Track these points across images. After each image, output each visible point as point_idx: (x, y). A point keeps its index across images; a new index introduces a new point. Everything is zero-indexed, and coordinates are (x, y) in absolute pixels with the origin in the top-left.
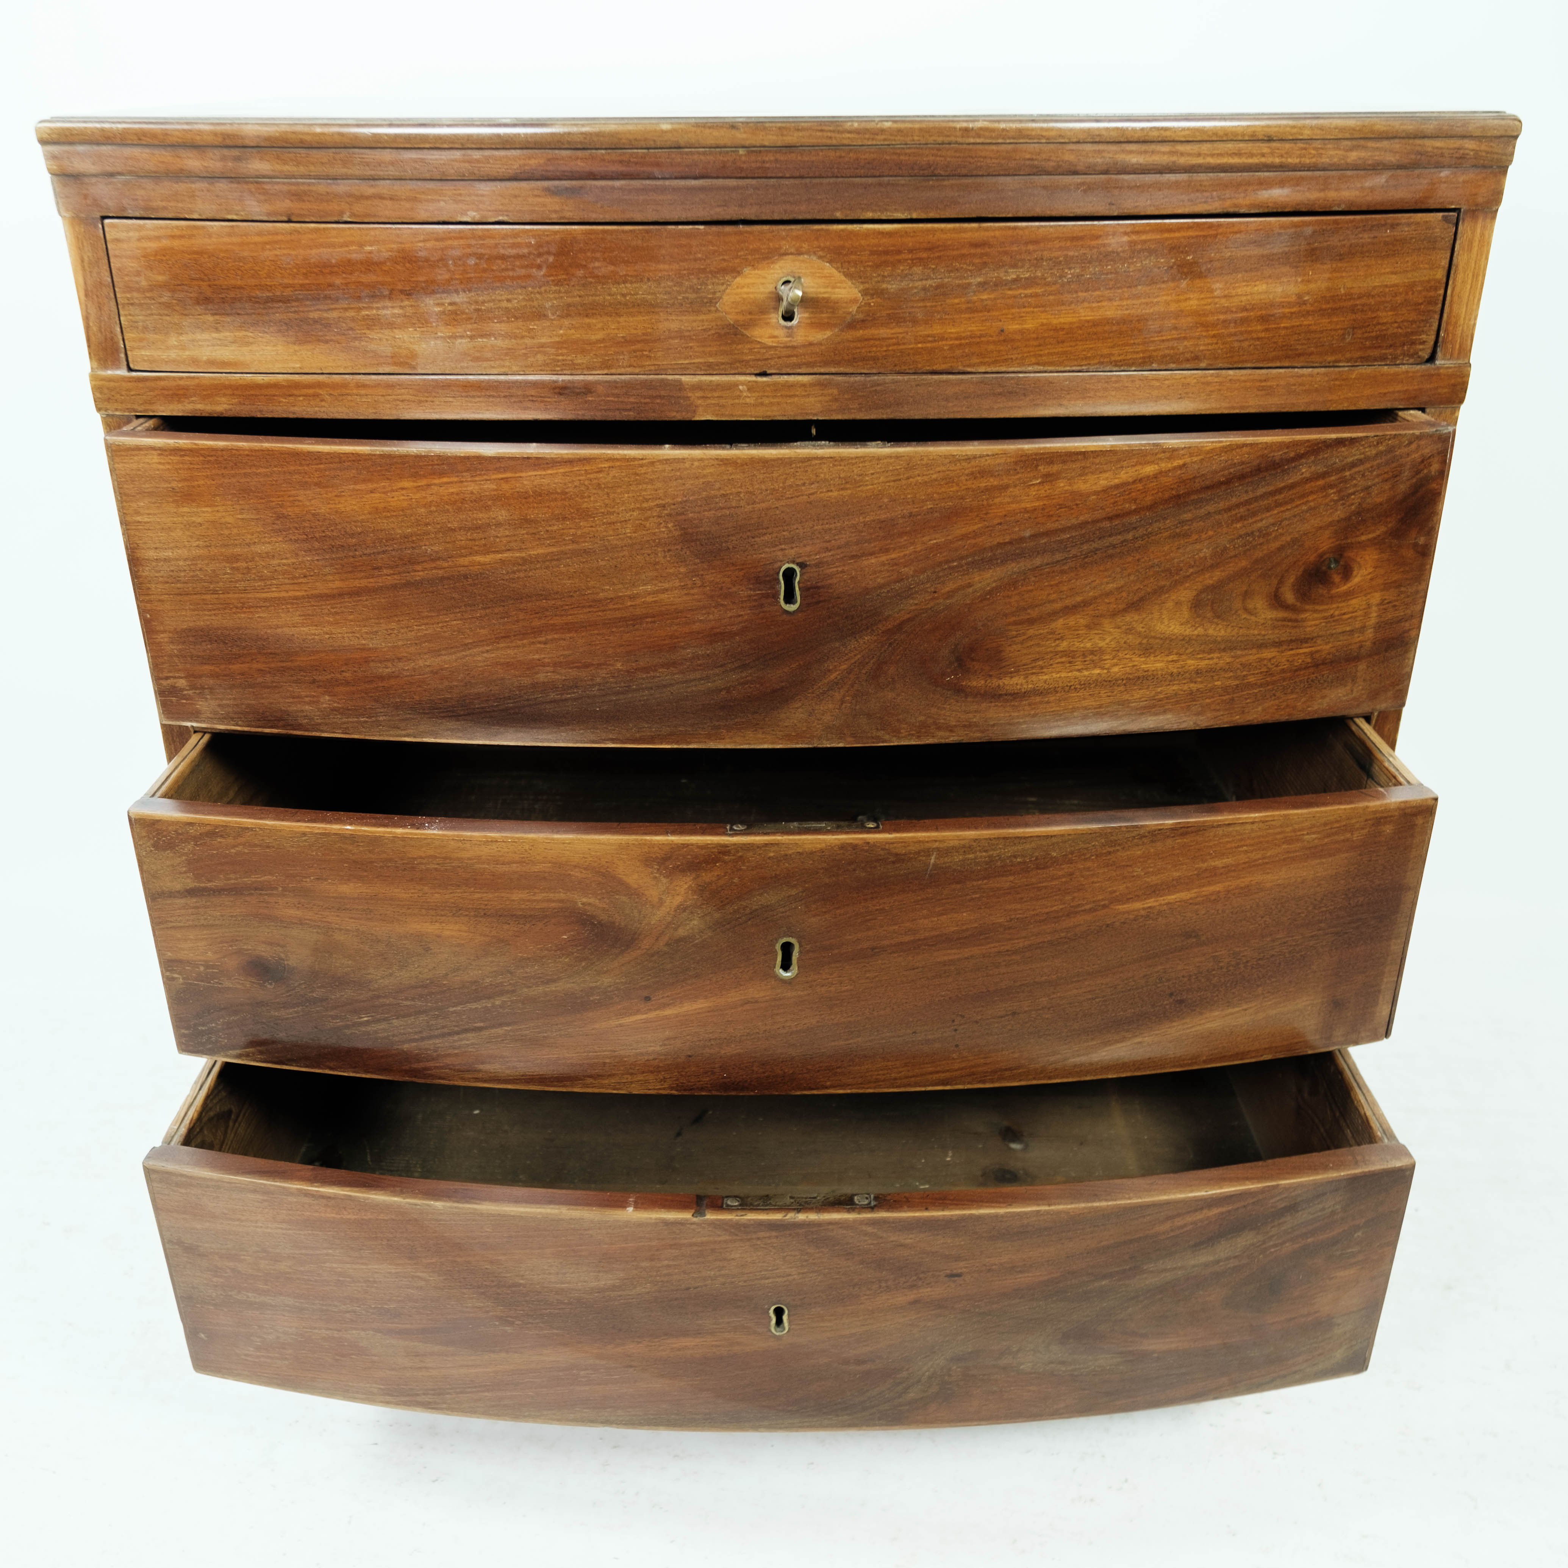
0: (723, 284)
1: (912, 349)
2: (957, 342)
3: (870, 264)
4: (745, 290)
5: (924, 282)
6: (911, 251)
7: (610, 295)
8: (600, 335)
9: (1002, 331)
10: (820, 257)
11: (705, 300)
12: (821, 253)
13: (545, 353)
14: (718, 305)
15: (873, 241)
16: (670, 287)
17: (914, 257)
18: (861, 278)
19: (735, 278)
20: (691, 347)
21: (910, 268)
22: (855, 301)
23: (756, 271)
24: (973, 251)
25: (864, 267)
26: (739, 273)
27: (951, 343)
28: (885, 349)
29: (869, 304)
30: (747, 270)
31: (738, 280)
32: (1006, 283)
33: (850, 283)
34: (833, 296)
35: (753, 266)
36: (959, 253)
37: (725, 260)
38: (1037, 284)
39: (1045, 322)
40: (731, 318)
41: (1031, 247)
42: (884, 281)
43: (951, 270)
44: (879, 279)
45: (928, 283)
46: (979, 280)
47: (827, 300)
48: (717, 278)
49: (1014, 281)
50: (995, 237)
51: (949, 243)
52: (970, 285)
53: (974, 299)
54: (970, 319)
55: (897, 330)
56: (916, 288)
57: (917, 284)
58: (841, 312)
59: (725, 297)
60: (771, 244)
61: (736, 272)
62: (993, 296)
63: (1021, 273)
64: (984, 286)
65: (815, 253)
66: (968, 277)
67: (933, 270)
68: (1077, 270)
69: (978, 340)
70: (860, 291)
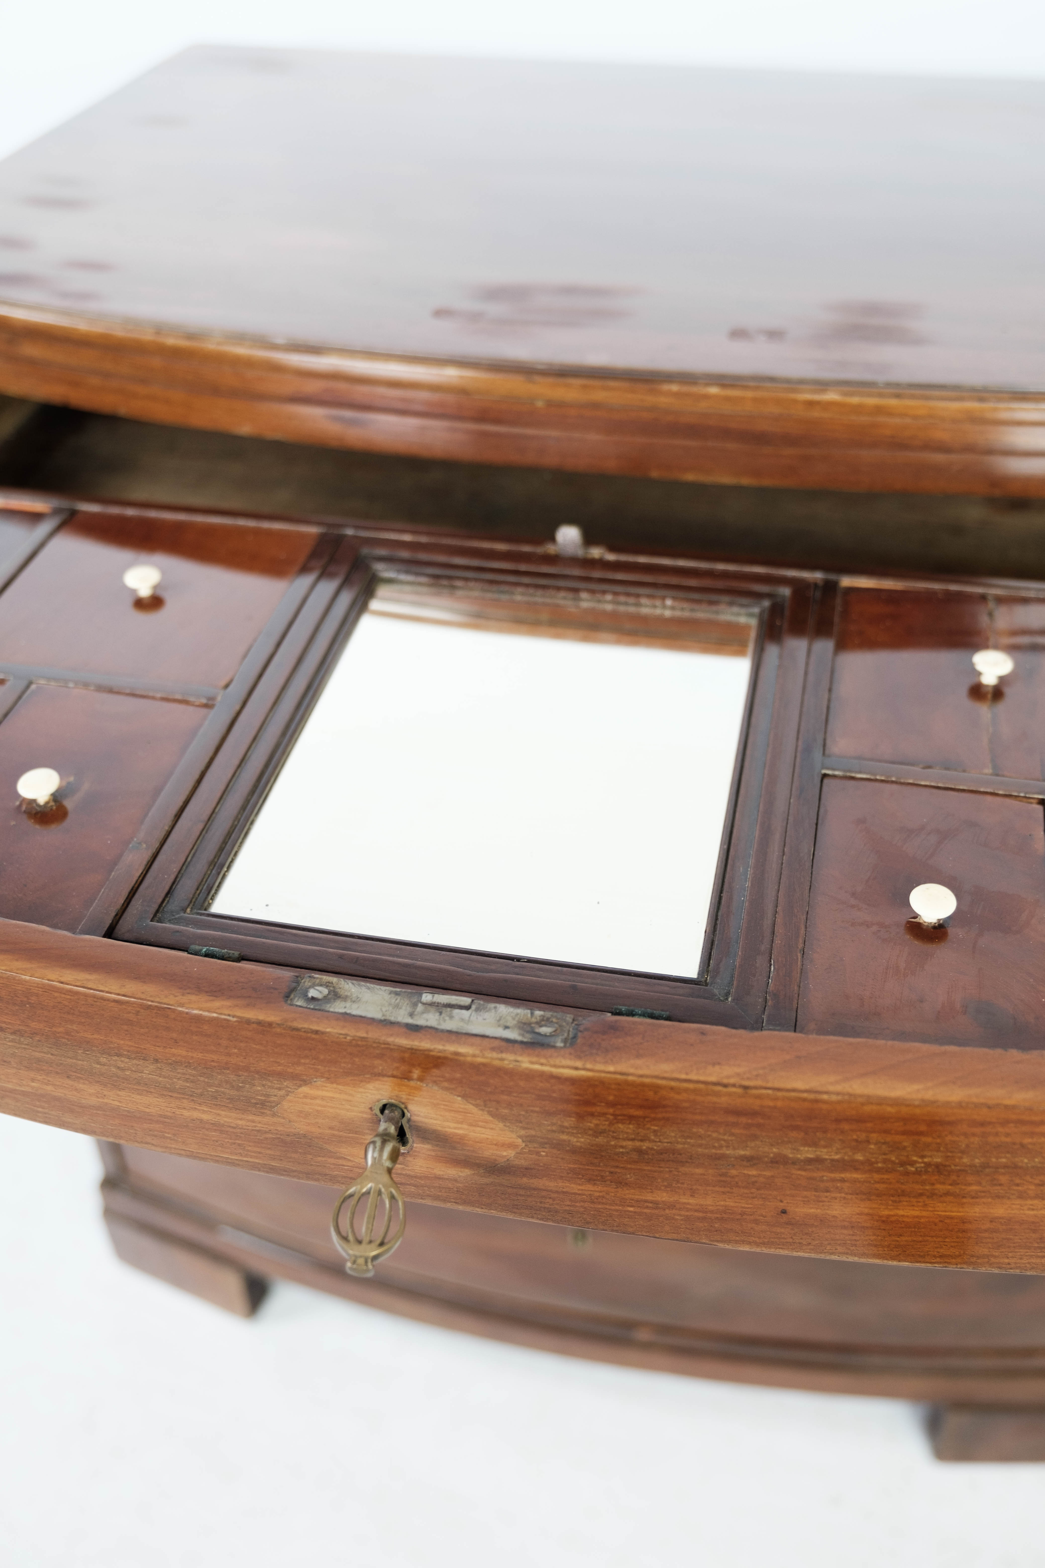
0: (280, 1089)
1: (617, 1211)
2: (701, 1215)
3: (537, 1109)
4: (318, 1101)
5: (638, 1144)
6: (613, 1105)
7: (98, 1064)
8: (94, 1102)
9: (784, 1212)
10: (447, 1089)
11: (253, 1101)
12: (446, 1084)
14: (276, 1110)
15: (541, 1085)
16: (193, 1075)
17: (618, 1112)
18: (521, 1122)
19: (300, 1086)
20: (239, 1145)
21: (611, 1124)
22: (511, 1146)
23: (335, 1085)
24: (731, 1119)
25: (527, 1111)
26: (305, 1083)
28: (568, 1203)
29: (538, 1153)
30: (320, 1082)
31: (305, 1089)
32: (794, 1162)
33: (501, 1125)
34: (472, 1135)
35: (328, 1078)
36: (703, 1118)
37: (279, 1064)
38: (856, 1169)
39: (866, 1211)
40: (301, 1127)
41: (846, 1126)
42: (563, 1132)
43: (691, 1138)
44: (554, 1128)
45: (645, 1145)
46: (742, 1153)
47: (462, 1137)
48: (269, 1080)
49: (810, 1161)
50: (775, 1107)
51: (686, 1105)
52: (722, 1157)
53: (734, 1172)
54: (724, 1193)
55: (589, 1187)
56: (622, 1147)
57: (624, 1143)
58: (489, 1152)
59: (285, 1104)
60: (357, 1060)
61: (302, 1080)
62: (768, 1173)
63: (823, 1153)
64: (751, 1161)
65: (435, 1082)
66: (721, 1147)
67: (655, 1131)
68: (939, 1160)
69: (739, 1217)
70: (520, 1137)
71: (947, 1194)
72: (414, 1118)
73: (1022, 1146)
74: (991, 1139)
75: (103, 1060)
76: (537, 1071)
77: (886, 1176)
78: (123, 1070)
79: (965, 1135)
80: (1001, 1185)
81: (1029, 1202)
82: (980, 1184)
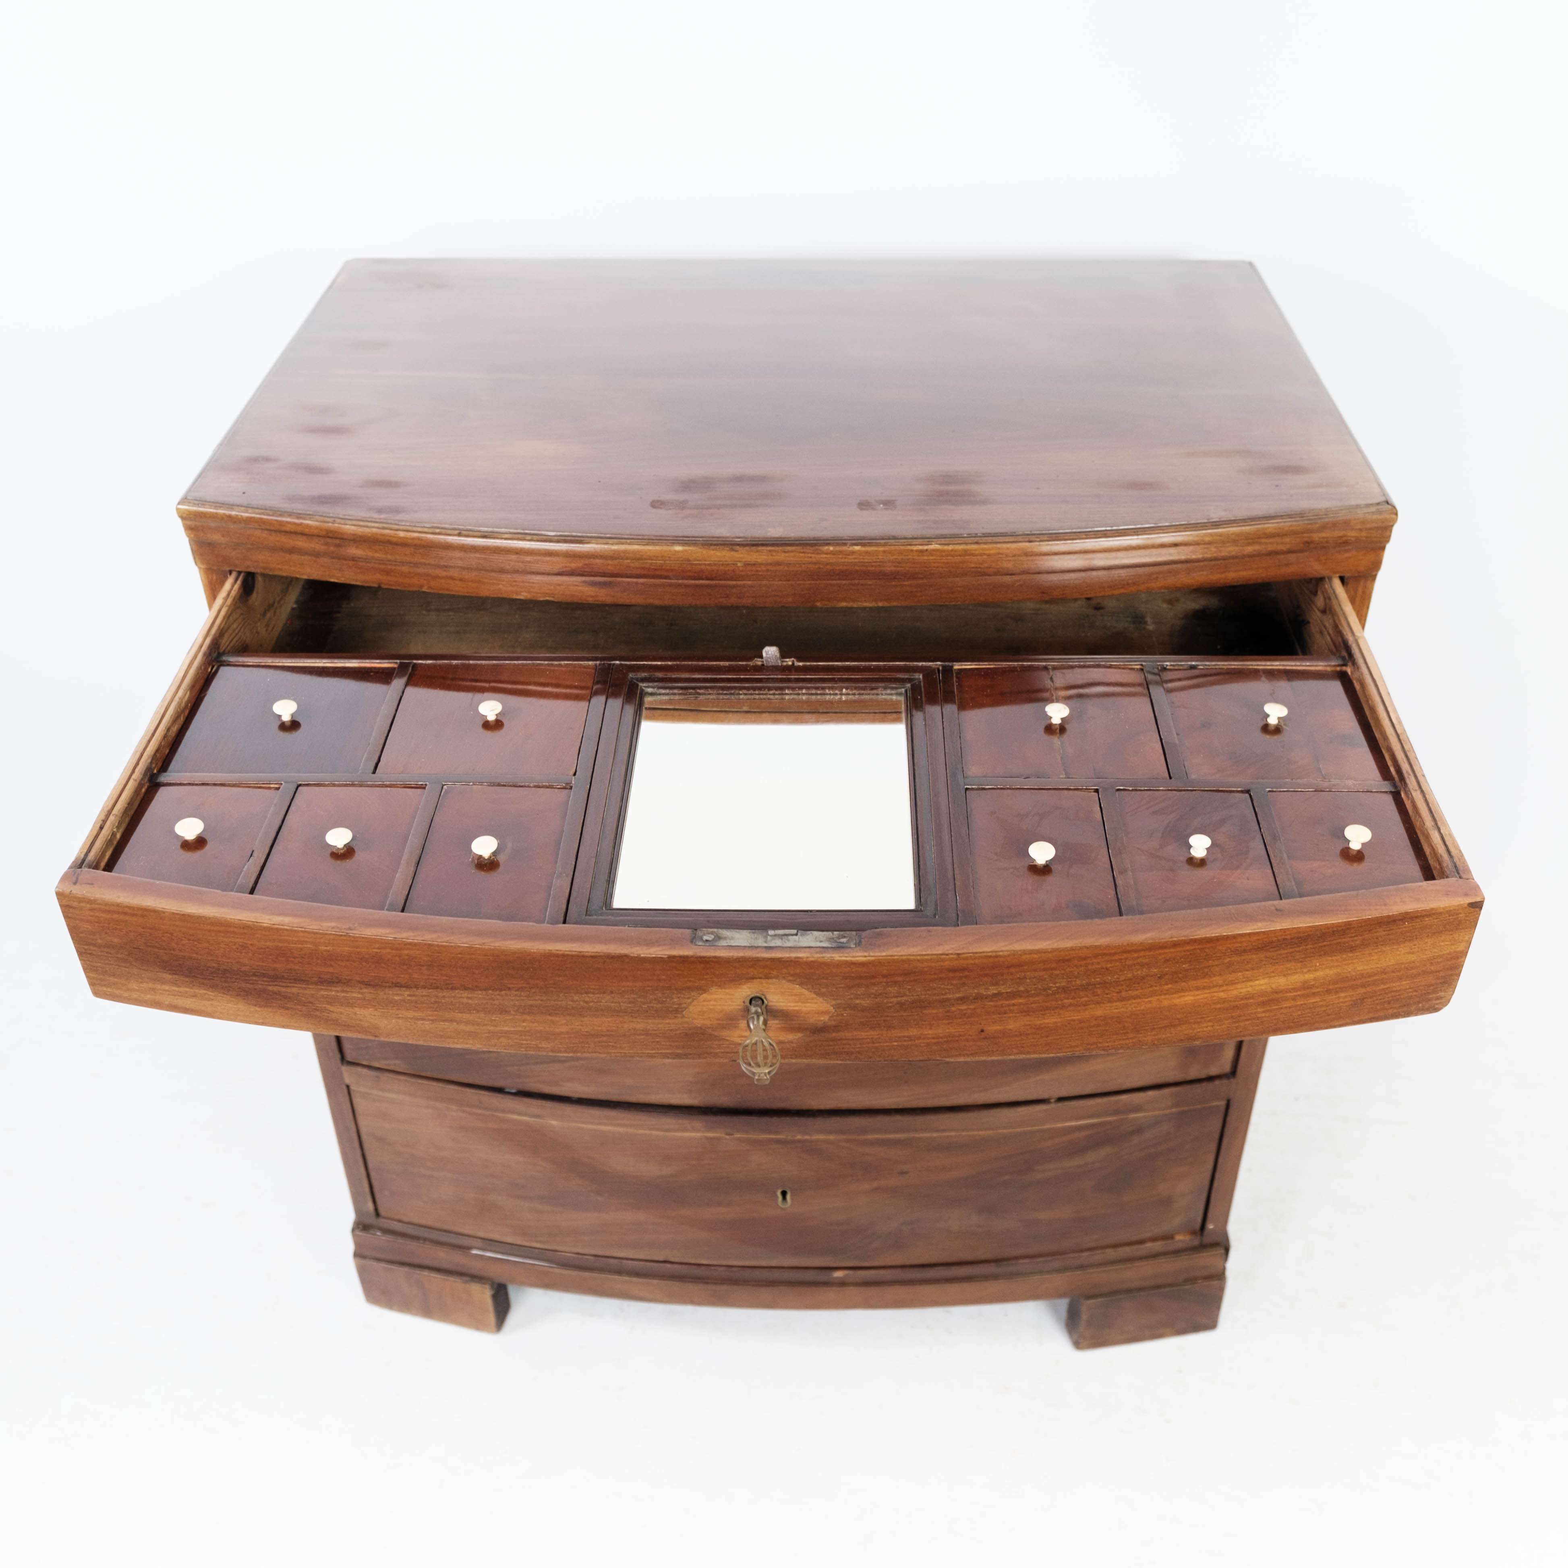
0: (688, 998)
1: (887, 1046)
2: (936, 1040)
3: (843, 986)
4: (712, 1003)
5: (899, 999)
6: (884, 976)
7: (572, 1001)
8: (564, 1029)
9: (982, 1031)
10: (790, 981)
11: (671, 1009)
12: (790, 978)
13: (508, 1038)
14: (684, 1013)
15: (845, 969)
16: (634, 998)
17: (889, 980)
18: (832, 996)
19: (702, 994)
20: (658, 1042)
21: (884, 989)
22: (826, 1012)
23: (723, 990)
24: (951, 975)
25: (836, 988)
26: (705, 991)
27: (928, 1041)
28: (859, 1046)
29: (842, 1015)
30: (714, 989)
31: (705, 996)
32: (987, 997)
33: (821, 1000)
34: (804, 1009)
35: (720, 986)
36: (936, 976)
37: (690, 981)
38: (1021, 997)
39: (1028, 1023)
40: (698, 1023)
41: (1013, 970)
42: (857, 998)
43: (929, 990)
44: (852, 996)
45: (904, 999)
46: (958, 995)
47: (798, 1012)
48: (682, 993)
49: (995, 995)
50: (975, 964)
51: (926, 969)
52: (948, 1000)
53: (953, 1009)
54: (948, 1024)
55: (872, 1033)
56: (891, 1003)
57: (891, 1000)
58: (813, 1019)
59: (691, 1008)
60: (738, 971)
61: (702, 990)
62: (972, 1007)
63: (1003, 989)
64: (962, 1000)
65: (784, 978)
66: (946, 993)
67: (909, 989)
68: (1064, 984)
69: (957, 1038)
70: (831, 1006)
71: (1070, 1005)
72: (770, 1004)
73: (1107, 969)
74: (1090, 967)
75: (576, 998)
76: (843, 961)
77: (1036, 999)
78: (586, 1002)
79: (1076, 966)
80: (1098, 995)
81: (1115, 1004)
82: (1087, 996)
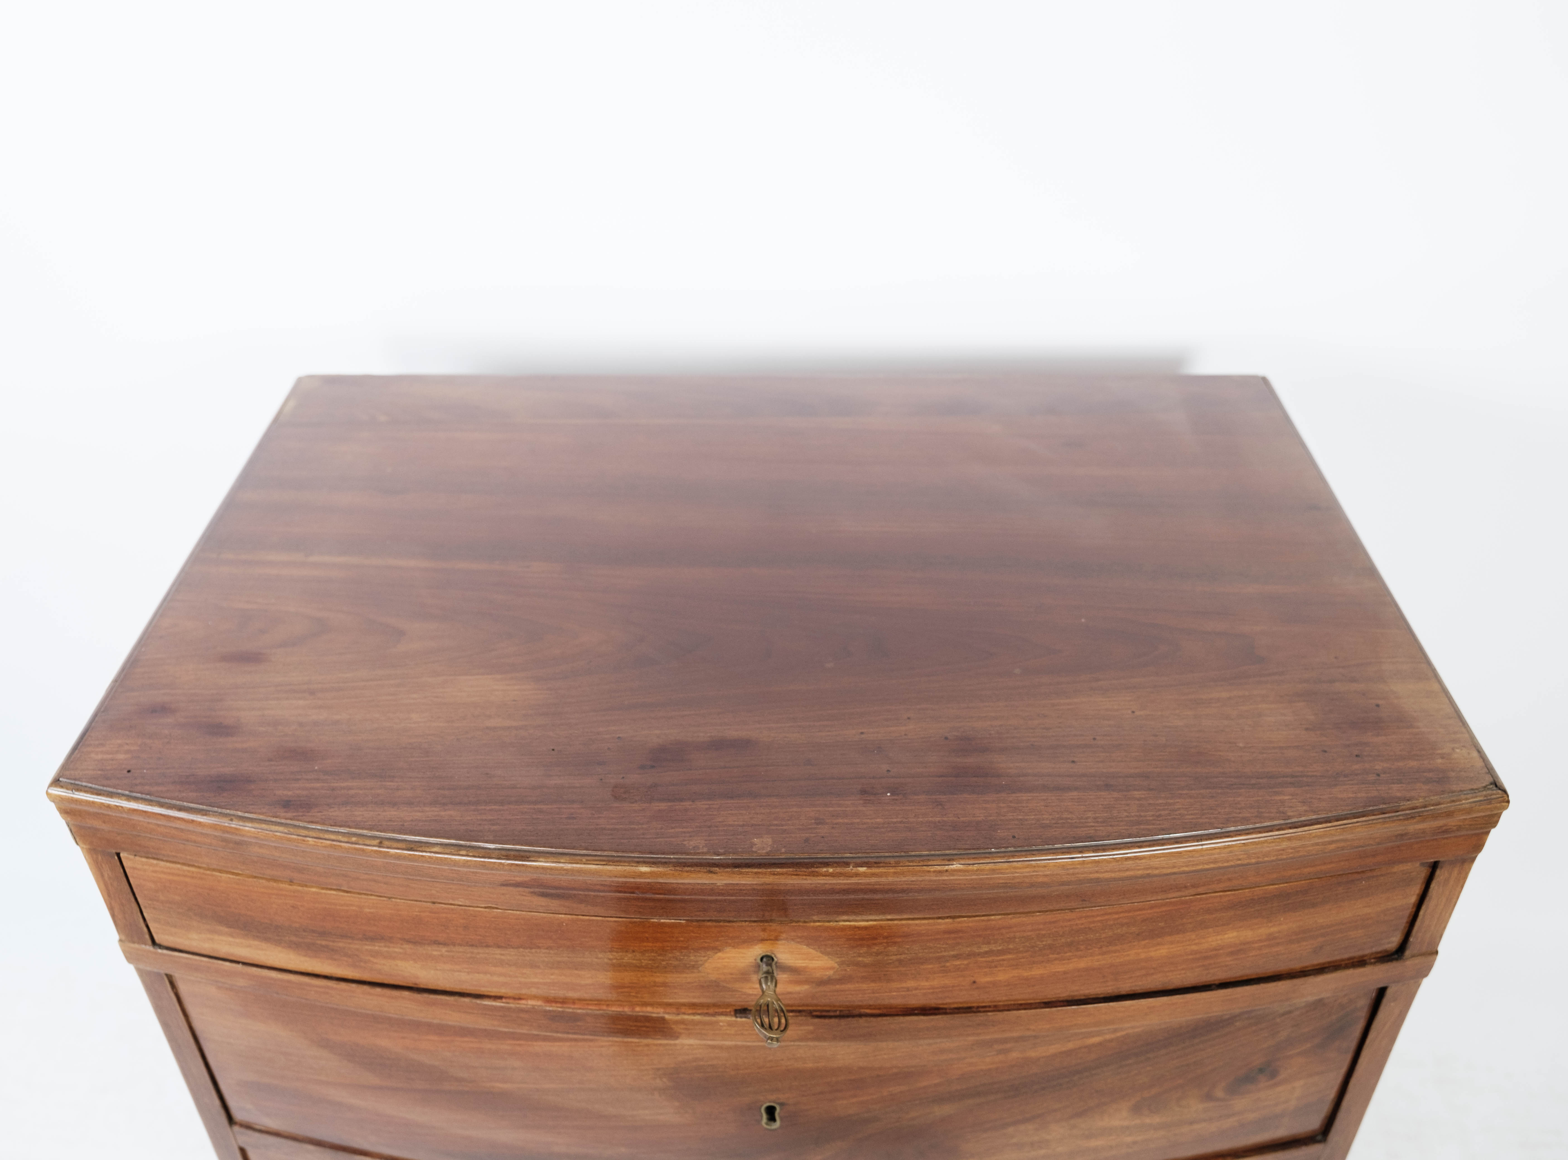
0: (704, 957)
1: (887, 996)
2: (931, 991)
3: (846, 946)
4: (726, 960)
5: (899, 957)
6: (886, 937)
7: (597, 958)
8: (589, 981)
9: (974, 982)
10: (798, 942)
11: (688, 965)
12: (799, 940)
13: (538, 989)
14: (700, 969)
15: (849, 932)
16: (655, 956)
17: (889, 941)
18: (837, 954)
19: (717, 953)
21: (885, 948)
22: (831, 969)
23: (737, 950)
24: (946, 936)
25: (840, 948)
26: (720, 951)
27: (925, 991)
28: (861, 996)
29: (846, 970)
30: (728, 949)
31: (720, 954)
32: (979, 954)
33: (826, 958)
34: (811, 965)
35: (733, 946)
36: (933, 938)
37: (706, 942)
38: (1010, 953)
39: (1016, 975)
40: (713, 977)
41: (1004, 931)
42: (860, 956)
43: (925, 949)
44: (855, 955)
45: (903, 957)
46: (952, 953)
47: (805, 968)
48: (699, 953)
49: (986, 953)
50: (969, 927)
51: (923, 932)
52: (944, 956)
53: (948, 964)
54: (943, 977)
55: (873, 985)
56: (891, 960)
57: (891, 958)
58: (818, 974)
59: (707, 965)
60: (750, 934)
61: (717, 949)
62: (965, 962)
63: (993, 947)
64: (957, 957)
65: (793, 940)
66: (941, 952)
67: (908, 949)
68: (1049, 942)
69: (951, 989)
70: (836, 963)
71: (1056, 959)
72: (780, 961)
73: (1090, 929)
74: (1074, 927)
75: (600, 955)
76: (847, 925)
77: (1025, 955)
79: (1062, 927)
80: (1082, 951)
81: (1096, 958)
82: (1070, 951)
